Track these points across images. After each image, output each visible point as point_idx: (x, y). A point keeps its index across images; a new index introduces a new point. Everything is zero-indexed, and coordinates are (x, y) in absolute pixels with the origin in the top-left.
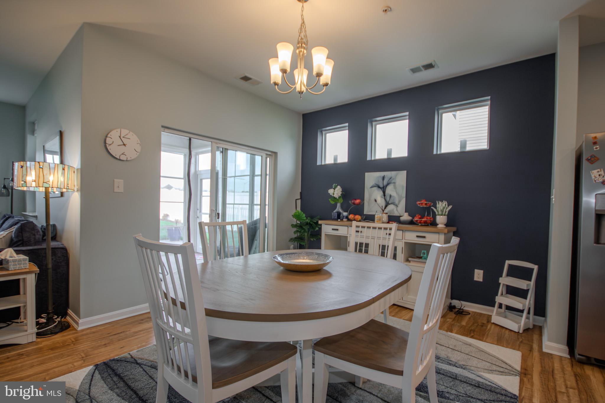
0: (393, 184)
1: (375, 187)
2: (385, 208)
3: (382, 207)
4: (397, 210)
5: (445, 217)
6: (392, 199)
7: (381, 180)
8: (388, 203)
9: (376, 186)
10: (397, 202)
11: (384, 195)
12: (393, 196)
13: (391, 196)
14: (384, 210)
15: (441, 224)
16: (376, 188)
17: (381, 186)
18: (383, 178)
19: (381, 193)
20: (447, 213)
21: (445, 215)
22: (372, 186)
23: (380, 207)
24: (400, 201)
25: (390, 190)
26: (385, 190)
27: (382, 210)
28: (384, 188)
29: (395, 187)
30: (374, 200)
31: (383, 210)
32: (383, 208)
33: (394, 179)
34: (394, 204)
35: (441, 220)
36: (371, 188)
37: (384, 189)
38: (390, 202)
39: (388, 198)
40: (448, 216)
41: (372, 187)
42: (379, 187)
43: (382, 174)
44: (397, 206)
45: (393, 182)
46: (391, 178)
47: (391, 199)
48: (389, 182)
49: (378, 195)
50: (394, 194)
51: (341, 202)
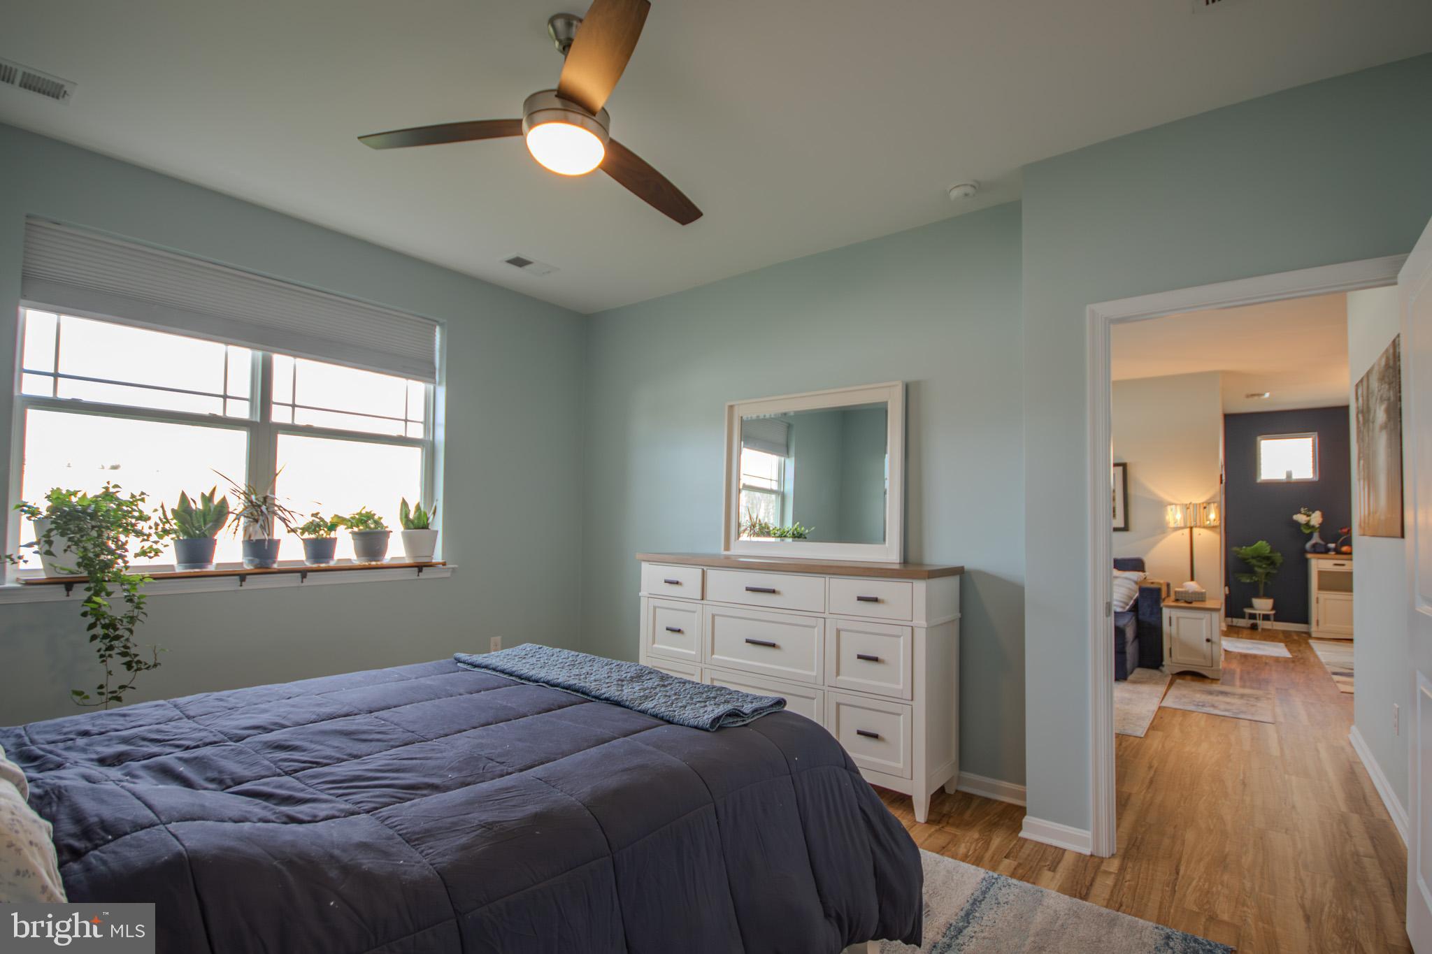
51: (1318, 530)
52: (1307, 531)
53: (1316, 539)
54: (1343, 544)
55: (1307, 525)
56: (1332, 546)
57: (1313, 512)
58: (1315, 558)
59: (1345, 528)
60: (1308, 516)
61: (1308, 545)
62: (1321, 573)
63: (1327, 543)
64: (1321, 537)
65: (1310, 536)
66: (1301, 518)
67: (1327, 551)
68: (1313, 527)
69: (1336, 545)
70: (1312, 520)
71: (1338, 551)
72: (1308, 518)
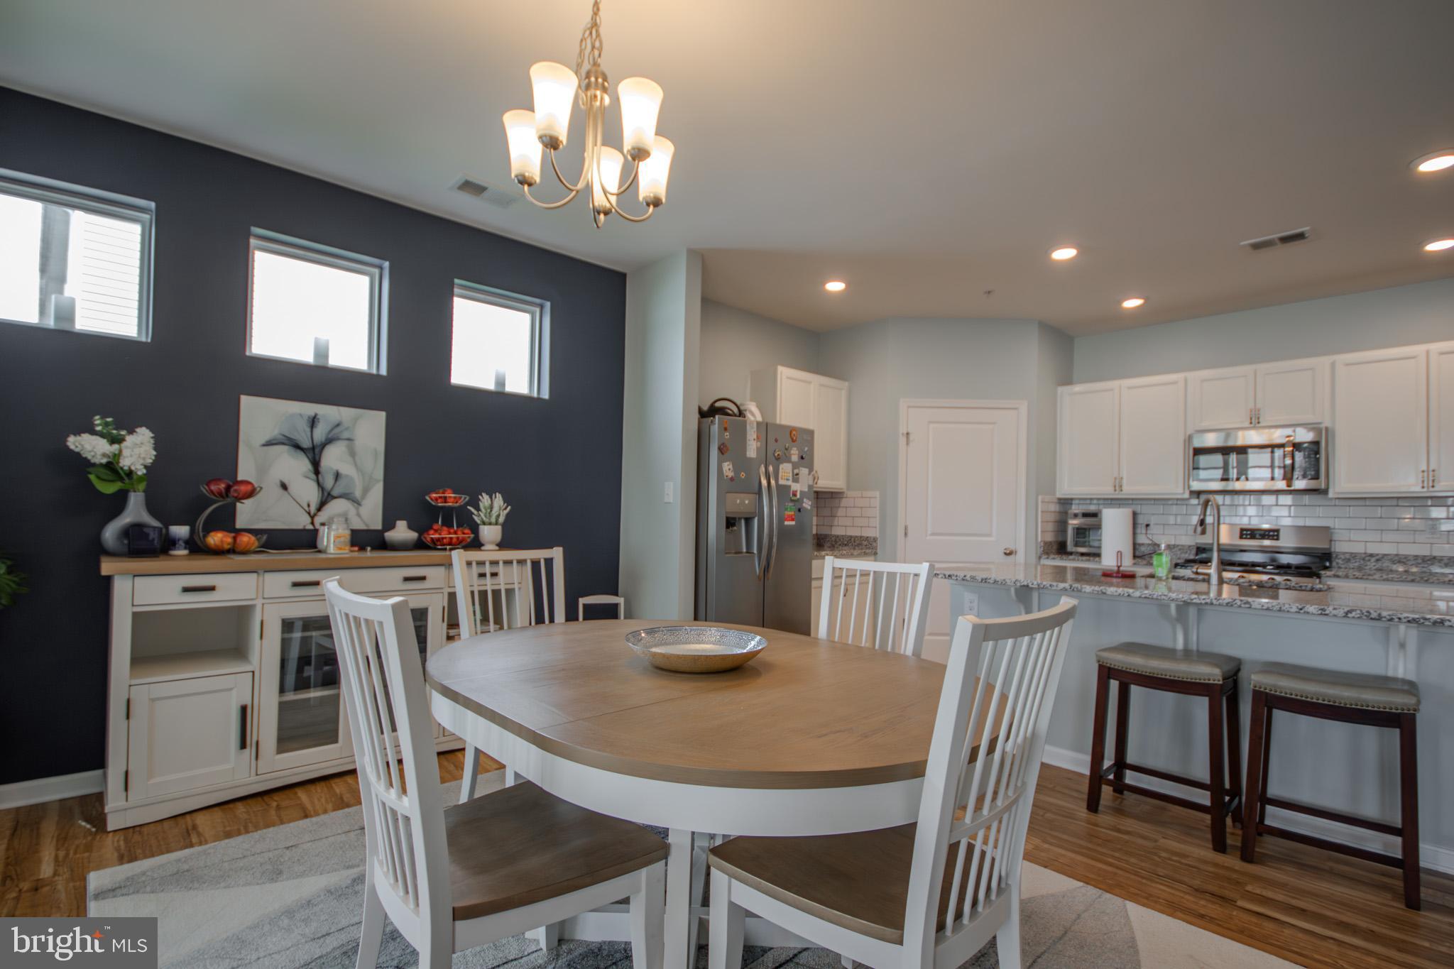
0: (345, 443)
1: (283, 444)
2: (319, 509)
3: (309, 506)
4: (358, 515)
5: (499, 528)
6: (342, 483)
7: (303, 427)
8: (329, 494)
9: (286, 442)
10: (358, 493)
11: (317, 472)
12: (347, 476)
13: (337, 476)
14: (315, 515)
15: (491, 543)
16: (284, 449)
17: (306, 443)
18: (313, 421)
19: (304, 464)
20: (501, 519)
21: (496, 524)
22: (269, 441)
23: (303, 508)
24: (366, 491)
25: (333, 458)
26: (317, 458)
27: (309, 513)
28: (317, 451)
29: (352, 453)
30: (279, 483)
31: (312, 513)
32: (313, 510)
33: (347, 429)
34: (348, 499)
35: (490, 533)
36: (266, 448)
37: (314, 455)
38: (335, 493)
39: (329, 482)
40: (504, 525)
41: (269, 444)
42: (297, 446)
43: (309, 409)
44: (357, 503)
45: (346, 435)
46: (338, 425)
47: (338, 483)
48: (330, 436)
49: (293, 467)
50: (347, 469)
51: (142, 486)
52: (109, 489)
53: (135, 511)
54: (210, 527)
55: (111, 467)
56: (181, 531)
57: (131, 432)
58: (124, 573)
59: (217, 480)
60: (115, 440)
61: (110, 533)
62: (140, 620)
63: (167, 526)
64: (152, 507)
65: (117, 503)
66: (92, 446)
67: (167, 546)
68: (130, 473)
69: (192, 531)
70: (126, 453)
71: (196, 548)
72: (116, 446)
